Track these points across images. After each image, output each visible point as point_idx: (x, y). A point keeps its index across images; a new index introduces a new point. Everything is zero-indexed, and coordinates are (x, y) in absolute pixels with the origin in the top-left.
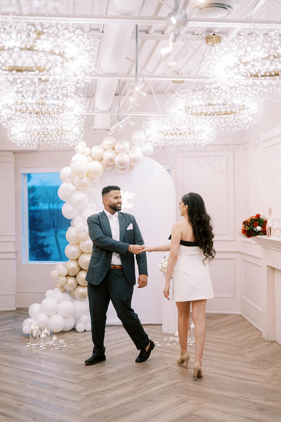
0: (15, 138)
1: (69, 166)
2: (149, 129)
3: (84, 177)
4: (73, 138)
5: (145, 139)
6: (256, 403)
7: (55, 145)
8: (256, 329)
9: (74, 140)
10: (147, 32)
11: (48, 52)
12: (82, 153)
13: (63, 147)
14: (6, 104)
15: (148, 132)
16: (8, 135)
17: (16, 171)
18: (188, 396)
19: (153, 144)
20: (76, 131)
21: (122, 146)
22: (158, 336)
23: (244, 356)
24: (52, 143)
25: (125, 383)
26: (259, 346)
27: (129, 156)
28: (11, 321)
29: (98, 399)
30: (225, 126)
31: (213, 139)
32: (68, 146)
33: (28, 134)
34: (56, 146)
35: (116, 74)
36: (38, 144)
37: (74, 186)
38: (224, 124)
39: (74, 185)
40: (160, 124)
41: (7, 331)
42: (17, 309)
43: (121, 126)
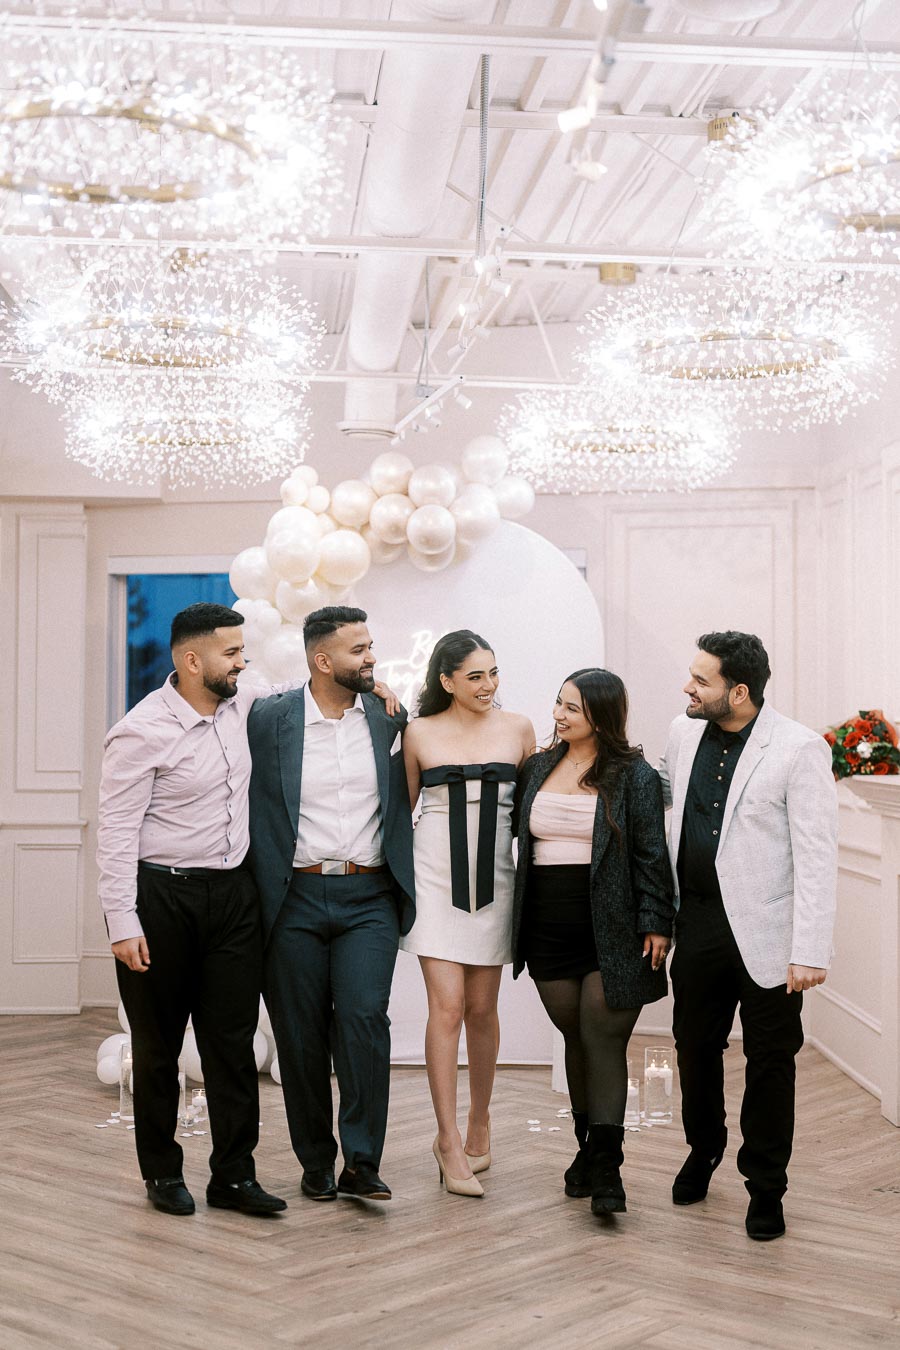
0: (88, 453)
1: (261, 545)
2: (519, 429)
3: (308, 580)
4: (277, 454)
5: (507, 464)
6: (857, 1315)
7: (216, 477)
8: (862, 1088)
9: (277, 460)
10: (518, 106)
11: (193, 128)
12: (304, 505)
13: (241, 484)
14: (58, 324)
15: (517, 438)
16: (67, 441)
17: (92, 564)
18: (632, 1288)
19: (532, 478)
20: (287, 430)
21: (431, 485)
22: (537, 1103)
23: (820, 1170)
24: (209, 473)
25: (424, 1243)
26: (870, 1142)
27: (454, 516)
28: (61, 1044)
29: (335, 1288)
30: (766, 413)
31: (727, 465)
32: (258, 481)
33: (130, 436)
34: (220, 481)
35: (417, 237)
36: (163, 472)
37: (274, 610)
38: (761, 406)
39: (274, 605)
40: (557, 413)
41: (49, 1075)
42: (85, 1010)
43: (428, 413)
